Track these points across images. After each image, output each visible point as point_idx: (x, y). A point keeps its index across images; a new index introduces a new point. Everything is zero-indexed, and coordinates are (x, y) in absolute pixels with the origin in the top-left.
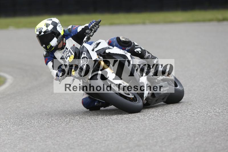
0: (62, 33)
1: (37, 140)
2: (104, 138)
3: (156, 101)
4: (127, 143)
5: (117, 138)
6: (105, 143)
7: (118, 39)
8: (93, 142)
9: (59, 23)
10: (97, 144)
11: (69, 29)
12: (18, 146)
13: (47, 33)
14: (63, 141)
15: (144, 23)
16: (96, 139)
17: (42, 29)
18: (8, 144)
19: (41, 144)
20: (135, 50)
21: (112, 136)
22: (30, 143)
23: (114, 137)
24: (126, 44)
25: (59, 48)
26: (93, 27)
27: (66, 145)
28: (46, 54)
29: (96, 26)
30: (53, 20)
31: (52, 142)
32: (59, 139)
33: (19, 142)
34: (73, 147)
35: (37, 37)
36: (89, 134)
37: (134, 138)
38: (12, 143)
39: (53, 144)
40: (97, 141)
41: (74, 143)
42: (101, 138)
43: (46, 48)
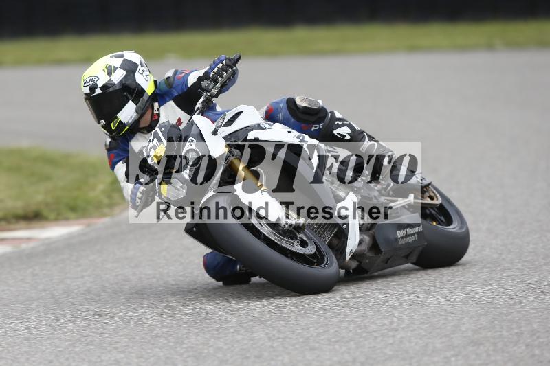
0: (149, 89)
1: (232, 327)
2: (392, 323)
3: (387, 263)
4: (446, 336)
5: (423, 323)
6: (393, 336)
7: (291, 102)
8: (364, 335)
9: (141, 64)
10: (376, 338)
11: (167, 79)
12: (186, 341)
13: (111, 89)
14: (293, 332)
15: (490, 47)
16: (373, 327)
17: (96, 80)
18: (160, 337)
19: (239, 337)
20: (336, 132)
21: (412, 318)
22: (213, 334)
23: (417, 322)
24: (312, 115)
25: (143, 128)
26: (219, 73)
27: (301, 340)
28: (110, 142)
29: (227, 72)
30: (126, 57)
31: (267, 334)
32: (283, 326)
33: (188, 333)
34: (317, 345)
35: (86, 99)
36: (355, 315)
37: (464, 324)
38: (171, 336)
39: (270, 338)
40: (374, 331)
41: (319, 335)
42: (385, 324)
43: (107, 127)
